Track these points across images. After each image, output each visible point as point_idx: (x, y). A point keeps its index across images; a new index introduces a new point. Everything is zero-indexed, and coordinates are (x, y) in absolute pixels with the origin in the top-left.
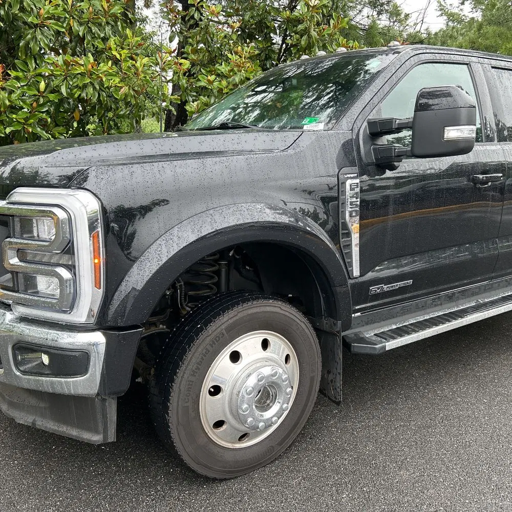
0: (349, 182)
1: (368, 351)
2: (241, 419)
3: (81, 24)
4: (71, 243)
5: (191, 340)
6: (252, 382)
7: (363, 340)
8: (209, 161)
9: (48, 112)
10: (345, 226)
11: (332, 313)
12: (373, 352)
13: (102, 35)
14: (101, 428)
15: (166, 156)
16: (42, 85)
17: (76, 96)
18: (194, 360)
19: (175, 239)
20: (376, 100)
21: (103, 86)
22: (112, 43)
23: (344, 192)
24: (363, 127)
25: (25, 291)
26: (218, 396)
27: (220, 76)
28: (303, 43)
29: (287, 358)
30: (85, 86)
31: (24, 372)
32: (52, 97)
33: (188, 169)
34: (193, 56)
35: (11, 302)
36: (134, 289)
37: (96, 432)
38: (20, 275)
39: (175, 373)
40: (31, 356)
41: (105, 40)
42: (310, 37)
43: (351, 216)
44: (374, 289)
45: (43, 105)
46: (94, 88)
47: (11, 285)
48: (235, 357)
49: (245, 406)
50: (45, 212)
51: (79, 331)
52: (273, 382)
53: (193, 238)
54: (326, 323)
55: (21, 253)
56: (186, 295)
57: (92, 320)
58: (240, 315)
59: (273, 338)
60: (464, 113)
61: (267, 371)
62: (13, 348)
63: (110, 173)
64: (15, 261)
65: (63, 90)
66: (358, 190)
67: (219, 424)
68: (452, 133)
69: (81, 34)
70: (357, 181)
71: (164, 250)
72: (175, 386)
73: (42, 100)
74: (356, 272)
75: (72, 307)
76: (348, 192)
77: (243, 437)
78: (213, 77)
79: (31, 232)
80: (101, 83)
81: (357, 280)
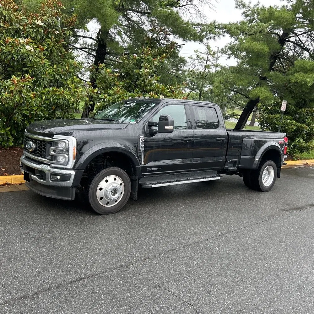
0: (141, 138)
1: (146, 187)
2: (107, 197)
3: (58, 75)
4: (69, 148)
5: (95, 175)
6: (111, 187)
7: (144, 184)
8: (103, 131)
9: (44, 107)
10: (140, 150)
11: (135, 174)
12: (148, 187)
13: (65, 79)
14: (71, 196)
15: (92, 129)
16: (44, 98)
17: (56, 102)
18: (96, 180)
19: (93, 149)
20: (151, 116)
21: (66, 99)
22: (69, 82)
23: (140, 141)
24: (147, 123)
25: (54, 160)
26: (102, 191)
27: (109, 95)
28: (142, 84)
29: (121, 184)
30: (60, 99)
31: (53, 181)
32: (47, 102)
33: (98, 133)
34: (99, 85)
35: (50, 163)
36: (81, 163)
37: (70, 197)
38: (54, 157)
39: (91, 183)
40: (55, 177)
41: (66, 80)
42: (145, 82)
43: (141, 148)
44: (149, 169)
45: (43, 104)
46: (63, 99)
47: (50, 159)
48: (107, 181)
49: (108, 193)
50: (63, 141)
51: (68, 170)
52: (116, 188)
53: (97, 149)
54: (134, 177)
55: (54, 151)
56: (94, 167)
57: (72, 168)
58: (109, 170)
59: (118, 178)
60: (170, 122)
61: (115, 185)
62: (50, 175)
63: (79, 133)
64: (52, 153)
65: (51, 100)
66: (144, 141)
67: (101, 198)
68: (167, 127)
69: (58, 78)
70: (144, 138)
71: (90, 152)
72: (91, 186)
73: (43, 103)
74: (143, 163)
75: (67, 164)
76: (141, 141)
77: (108, 203)
78: (107, 95)
79: (57, 146)
80: (65, 98)
81: (143, 166)
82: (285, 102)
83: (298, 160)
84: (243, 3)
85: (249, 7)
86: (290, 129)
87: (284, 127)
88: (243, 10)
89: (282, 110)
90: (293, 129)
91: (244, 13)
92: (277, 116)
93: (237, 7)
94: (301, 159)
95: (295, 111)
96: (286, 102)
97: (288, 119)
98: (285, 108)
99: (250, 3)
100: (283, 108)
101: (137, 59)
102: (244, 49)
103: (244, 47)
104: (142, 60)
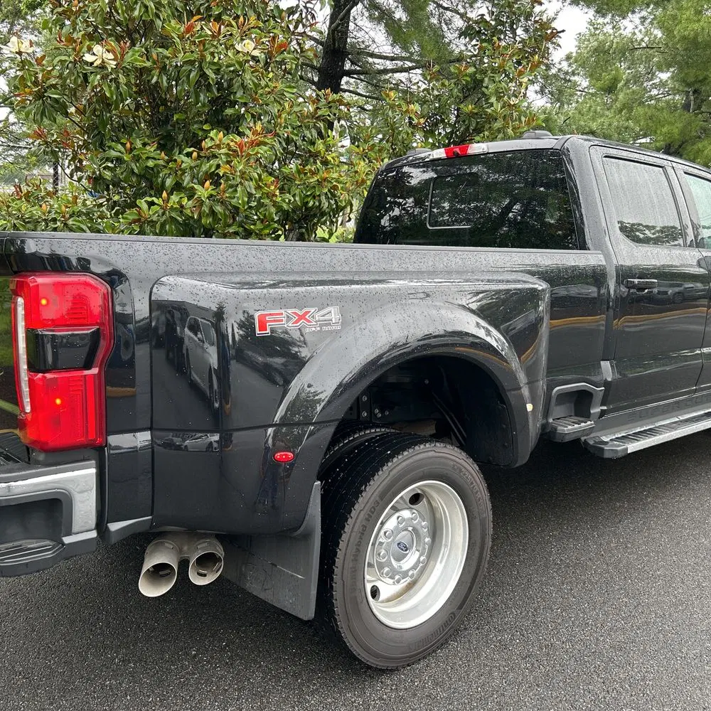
101: (470, 75)
102: (684, 38)
103: (686, 33)
104: (478, 76)
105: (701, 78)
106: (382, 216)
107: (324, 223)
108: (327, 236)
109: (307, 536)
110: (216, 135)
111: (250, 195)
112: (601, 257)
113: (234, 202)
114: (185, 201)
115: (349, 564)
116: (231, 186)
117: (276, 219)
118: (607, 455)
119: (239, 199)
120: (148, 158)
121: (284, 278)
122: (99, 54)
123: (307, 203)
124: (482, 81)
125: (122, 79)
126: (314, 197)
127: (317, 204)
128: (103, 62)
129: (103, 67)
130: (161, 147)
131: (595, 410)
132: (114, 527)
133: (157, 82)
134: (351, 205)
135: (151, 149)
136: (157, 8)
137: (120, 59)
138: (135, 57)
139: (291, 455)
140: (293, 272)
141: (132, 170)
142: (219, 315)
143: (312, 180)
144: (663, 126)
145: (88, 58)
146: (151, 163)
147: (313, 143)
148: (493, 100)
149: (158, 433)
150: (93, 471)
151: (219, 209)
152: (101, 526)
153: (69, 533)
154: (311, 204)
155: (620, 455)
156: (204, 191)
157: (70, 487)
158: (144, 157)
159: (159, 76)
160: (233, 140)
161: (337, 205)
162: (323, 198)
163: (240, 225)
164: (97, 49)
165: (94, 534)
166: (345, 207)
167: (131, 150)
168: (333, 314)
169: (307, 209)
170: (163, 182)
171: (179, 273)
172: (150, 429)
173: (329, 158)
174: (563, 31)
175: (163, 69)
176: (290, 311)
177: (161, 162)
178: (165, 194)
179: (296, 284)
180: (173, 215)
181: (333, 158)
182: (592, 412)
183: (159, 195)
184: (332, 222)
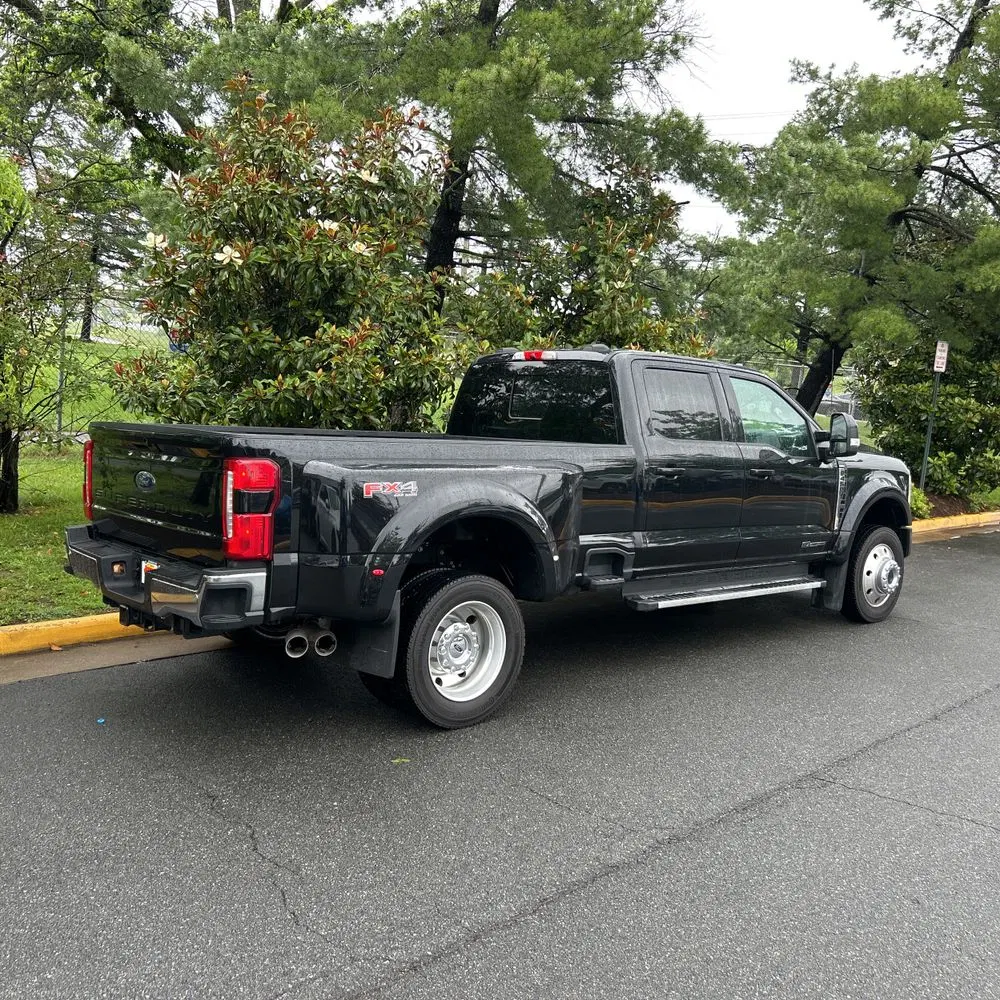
82: (943, 346)
83: (983, 511)
84: (812, 68)
85: (829, 77)
86: (961, 422)
87: (944, 419)
88: (812, 87)
89: (936, 369)
90: (972, 422)
91: (814, 95)
92: (923, 387)
93: (794, 79)
94: (988, 509)
95: (971, 372)
96: (946, 348)
97: (953, 397)
98: (943, 363)
99: (833, 66)
100: (940, 364)
101: (581, 253)
102: (835, 201)
103: (836, 197)
104: (591, 254)
105: (860, 241)
106: (479, 400)
107: (428, 400)
108: (429, 413)
109: (391, 624)
110: (329, 327)
111: (357, 380)
112: (632, 450)
113: (343, 387)
114: (297, 383)
115: (418, 648)
116: (341, 373)
117: (379, 398)
118: (640, 608)
119: (348, 385)
120: (265, 341)
121: (382, 463)
122: (228, 254)
123: (410, 384)
124: (595, 258)
125: (246, 274)
126: (416, 379)
127: (419, 385)
128: (231, 260)
129: (230, 264)
130: (276, 331)
131: (628, 570)
132: (274, 610)
133: (276, 275)
134: (453, 386)
135: (267, 333)
136: (279, 210)
137: (245, 256)
138: (259, 255)
139: (382, 572)
140: (387, 459)
141: (249, 351)
142: (342, 484)
143: (415, 364)
144: (819, 292)
145: (218, 257)
146: (266, 346)
147: (418, 324)
148: (602, 280)
149: (302, 555)
150: (265, 574)
151: (329, 393)
152: (266, 608)
153: (249, 611)
154: (414, 385)
155: (650, 609)
156: (317, 377)
157: (252, 582)
158: (261, 340)
159: (278, 270)
160: (346, 334)
161: (439, 385)
162: (425, 381)
163: (347, 404)
164: (227, 249)
165: (262, 613)
166: (447, 387)
167: (248, 334)
168: (413, 486)
169: (409, 389)
170: (277, 364)
171: (319, 459)
172: (298, 552)
173: (433, 340)
174: (688, 202)
175: (283, 263)
176: (385, 483)
177: (276, 345)
178: (280, 377)
179: (390, 466)
180: (287, 395)
181: (437, 340)
182: (625, 571)
183: (275, 378)
184: (435, 399)
